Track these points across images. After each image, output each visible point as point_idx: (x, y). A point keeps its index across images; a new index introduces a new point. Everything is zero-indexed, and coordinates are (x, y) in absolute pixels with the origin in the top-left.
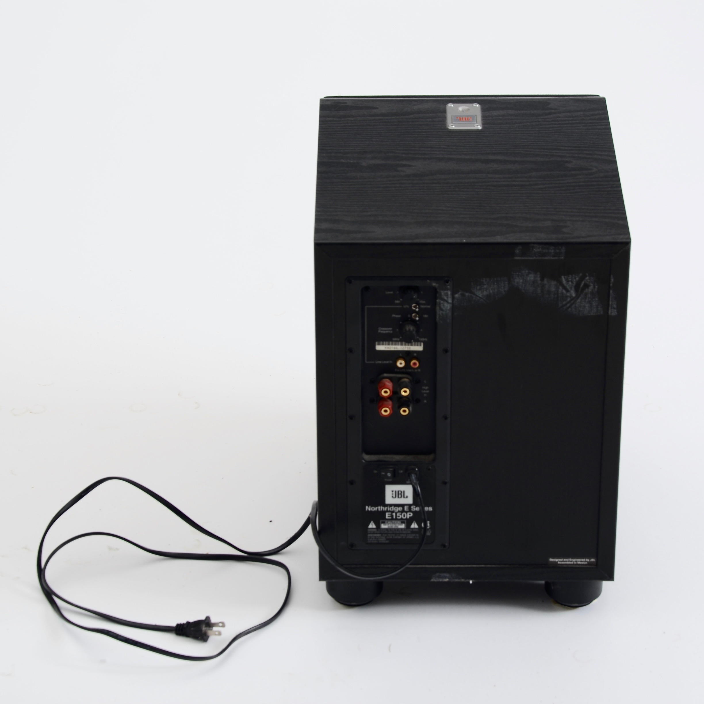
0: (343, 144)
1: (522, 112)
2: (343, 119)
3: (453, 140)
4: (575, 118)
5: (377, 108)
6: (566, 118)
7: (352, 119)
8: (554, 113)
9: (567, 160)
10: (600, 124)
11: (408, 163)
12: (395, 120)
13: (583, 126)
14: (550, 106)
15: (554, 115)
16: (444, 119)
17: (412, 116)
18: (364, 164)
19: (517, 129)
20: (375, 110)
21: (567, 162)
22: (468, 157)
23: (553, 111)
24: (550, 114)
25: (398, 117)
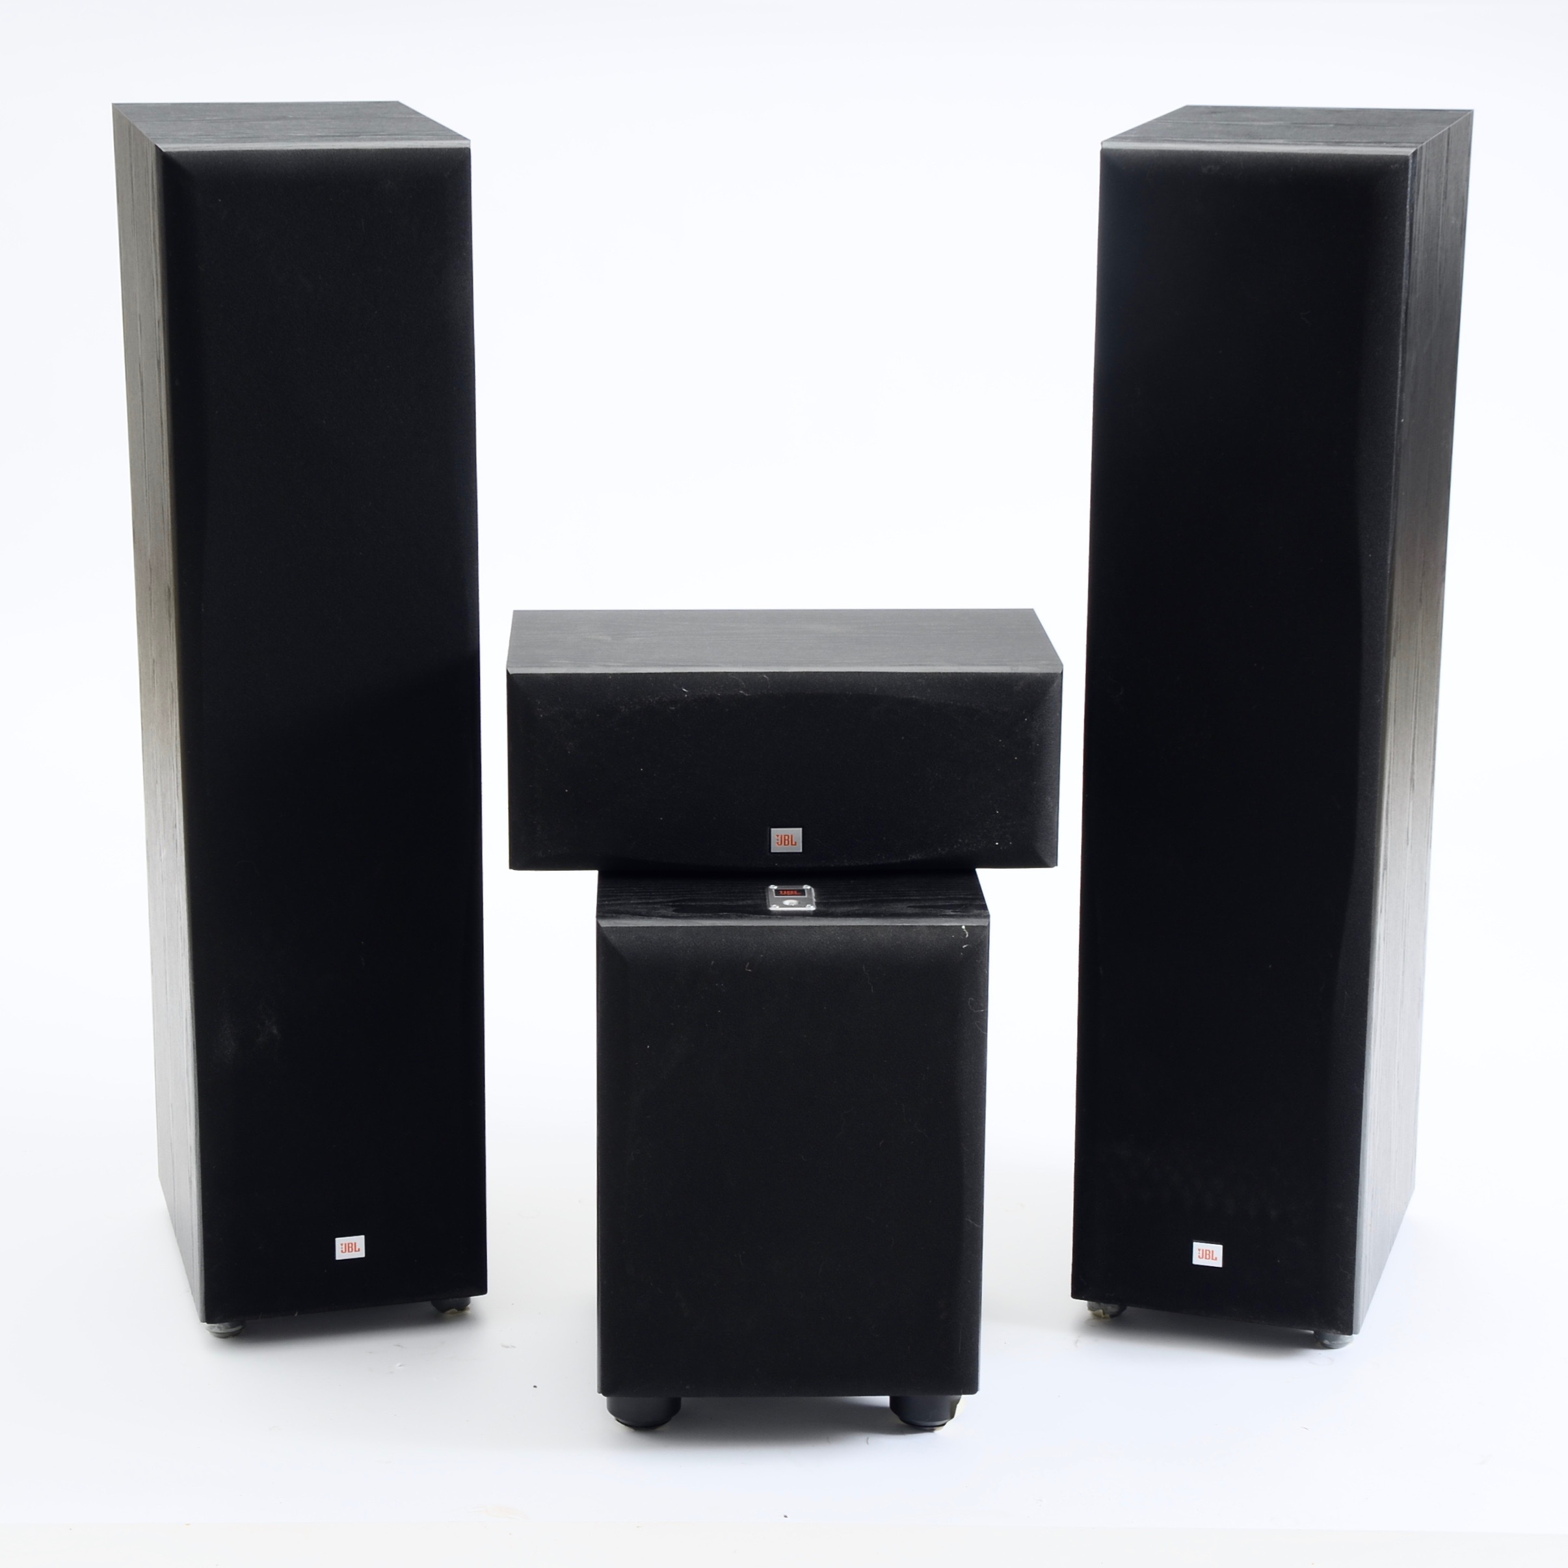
3: (805, 877)
16: (819, 896)
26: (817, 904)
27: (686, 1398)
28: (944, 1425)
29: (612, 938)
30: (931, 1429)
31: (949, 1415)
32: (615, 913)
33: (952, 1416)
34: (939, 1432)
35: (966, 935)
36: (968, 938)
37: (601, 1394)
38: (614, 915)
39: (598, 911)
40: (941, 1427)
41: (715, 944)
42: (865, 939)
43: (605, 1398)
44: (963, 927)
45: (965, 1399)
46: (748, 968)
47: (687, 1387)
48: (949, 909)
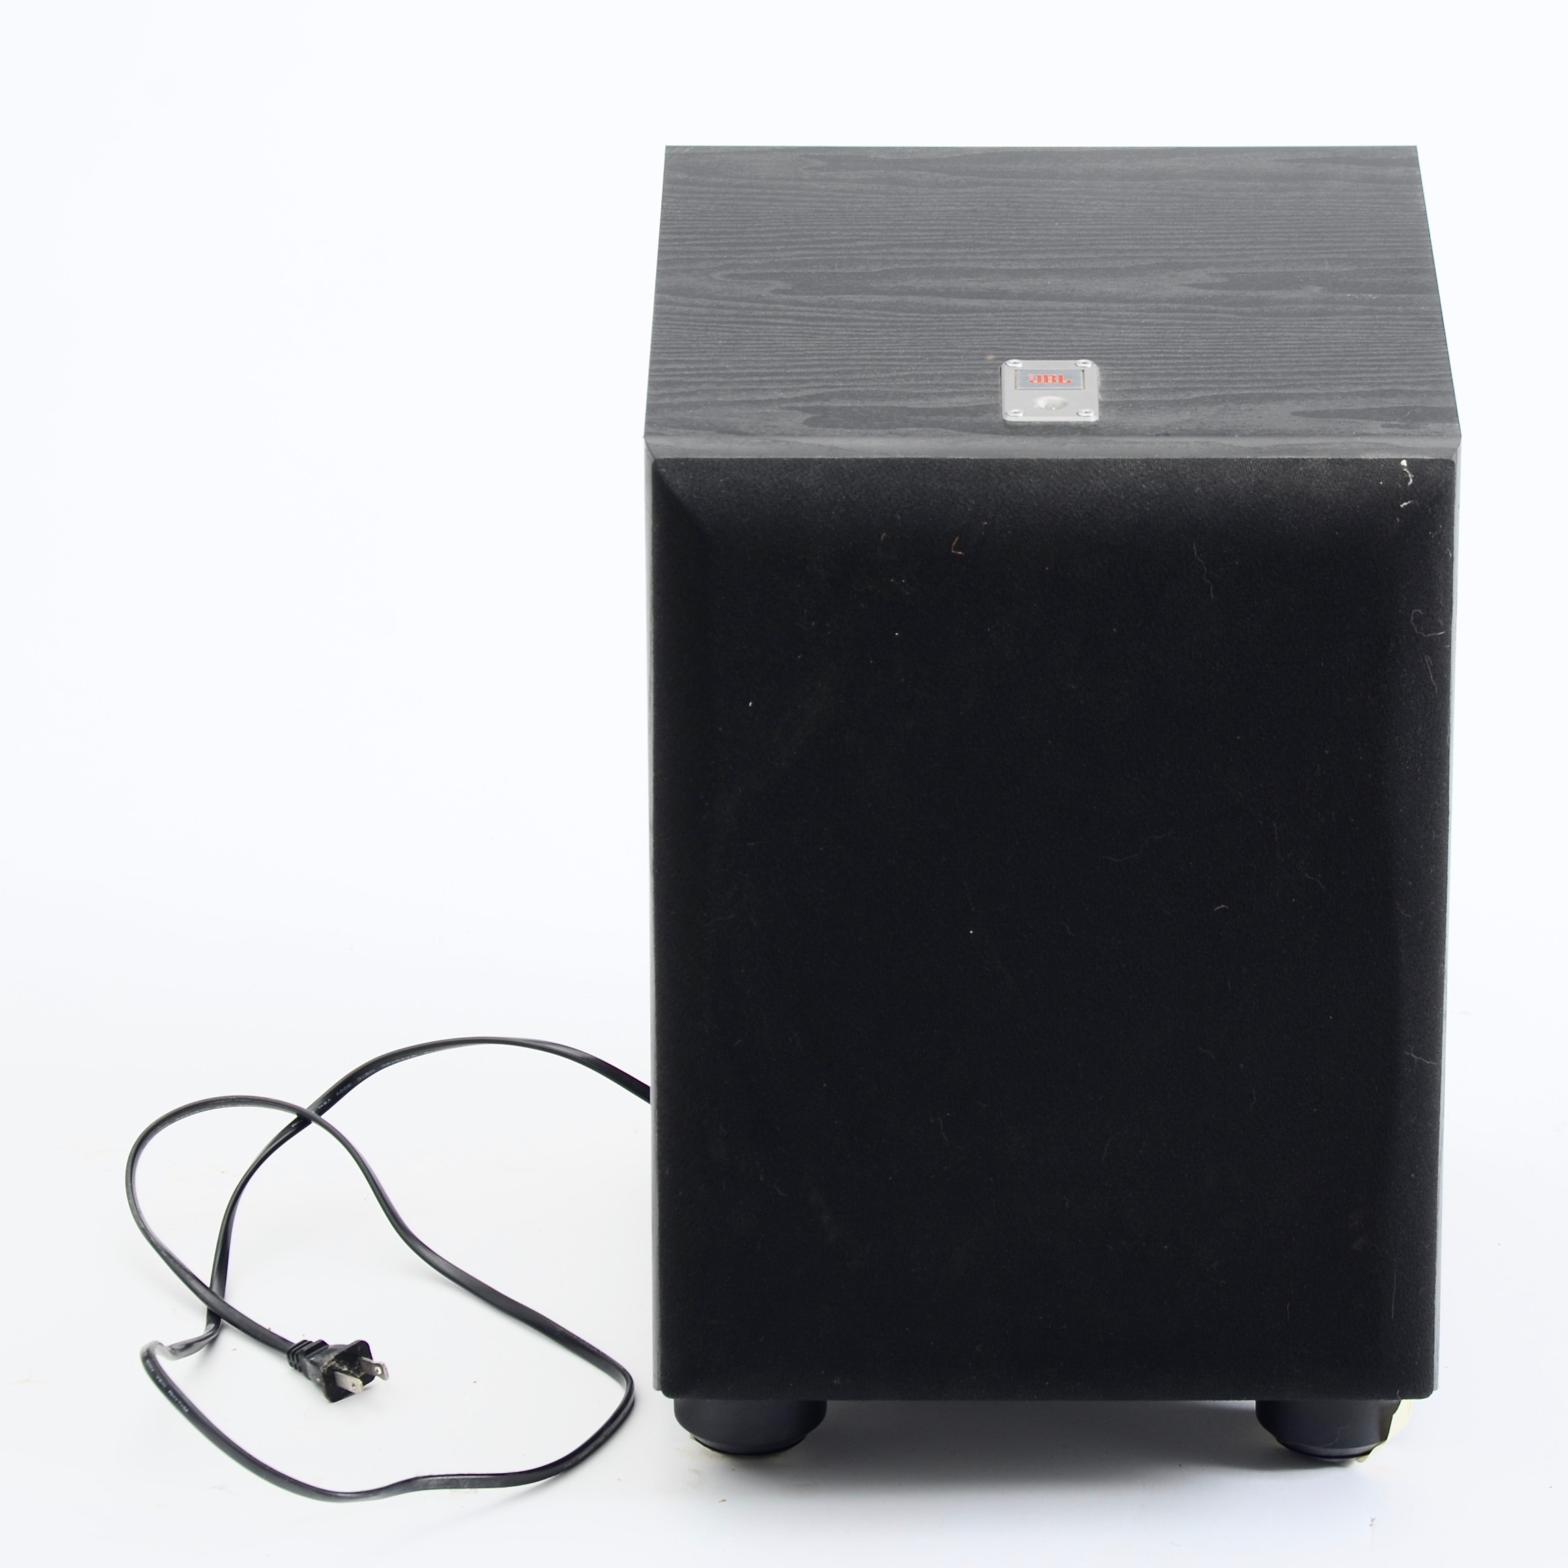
0: (1376, 332)
1: (885, 404)
2: (1387, 388)
3: (1080, 341)
4: (742, 387)
5: (1294, 414)
6: (767, 387)
7: (1361, 388)
8: (797, 400)
9: (784, 297)
10: (677, 373)
11: (1200, 292)
12: (1241, 386)
13: (724, 368)
14: (808, 416)
15: (799, 394)
16: (1107, 386)
17: (1195, 395)
18: (1317, 290)
19: (905, 363)
20: (1300, 408)
21: (785, 292)
22: (1042, 304)
23: (800, 405)
24: (810, 398)
25: (1235, 392)
26: (1104, 406)
27: (832, 1401)
28: (1368, 1453)
29: (678, 484)
30: (1339, 1460)
31: (1376, 1433)
32: (684, 427)
33: (1383, 1437)
34: (1356, 1465)
35: (1408, 479)
36: (1411, 485)
37: (661, 1392)
38: (682, 431)
39: (649, 423)
40: (1361, 1459)
41: (889, 499)
42: (1198, 489)
43: (672, 1401)
44: (1404, 463)
45: (1407, 1407)
46: (958, 548)
47: (836, 1381)
48: (1378, 419)
